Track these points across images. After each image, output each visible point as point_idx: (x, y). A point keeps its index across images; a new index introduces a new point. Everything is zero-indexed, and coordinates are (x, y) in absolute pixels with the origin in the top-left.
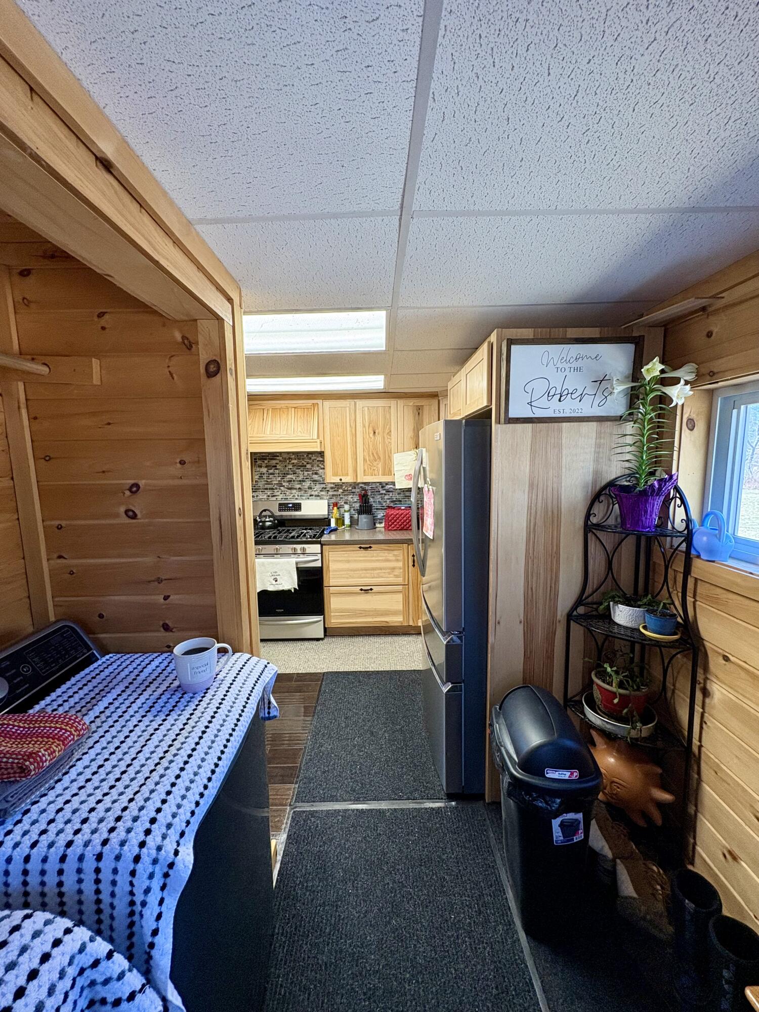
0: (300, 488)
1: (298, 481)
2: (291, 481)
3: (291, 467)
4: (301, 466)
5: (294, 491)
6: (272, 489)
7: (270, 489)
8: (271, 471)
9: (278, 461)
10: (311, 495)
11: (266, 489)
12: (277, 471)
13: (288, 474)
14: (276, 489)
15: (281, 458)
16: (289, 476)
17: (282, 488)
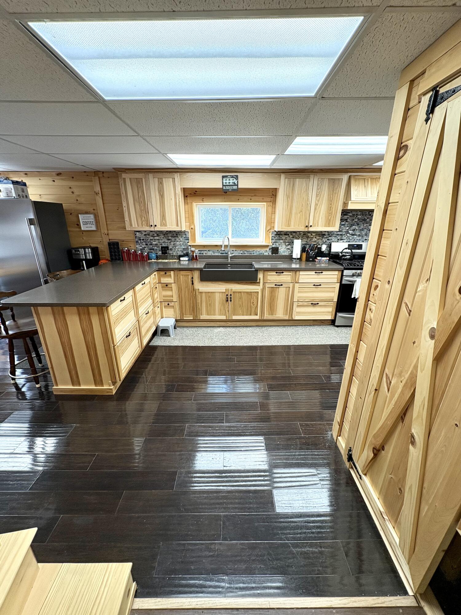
0: (359, 235)
1: (359, 230)
2: (354, 230)
3: (356, 220)
4: (363, 220)
5: (355, 237)
6: (342, 235)
7: (340, 235)
8: (343, 223)
9: (349, 217)
10: (365, 240)
11: (338, 235)
12: (347, 223)
13: (353, 225)
14: (344, 235)
15: (351, 214)
16: (354, 227)
17: (348, 234)
